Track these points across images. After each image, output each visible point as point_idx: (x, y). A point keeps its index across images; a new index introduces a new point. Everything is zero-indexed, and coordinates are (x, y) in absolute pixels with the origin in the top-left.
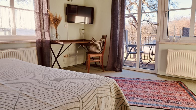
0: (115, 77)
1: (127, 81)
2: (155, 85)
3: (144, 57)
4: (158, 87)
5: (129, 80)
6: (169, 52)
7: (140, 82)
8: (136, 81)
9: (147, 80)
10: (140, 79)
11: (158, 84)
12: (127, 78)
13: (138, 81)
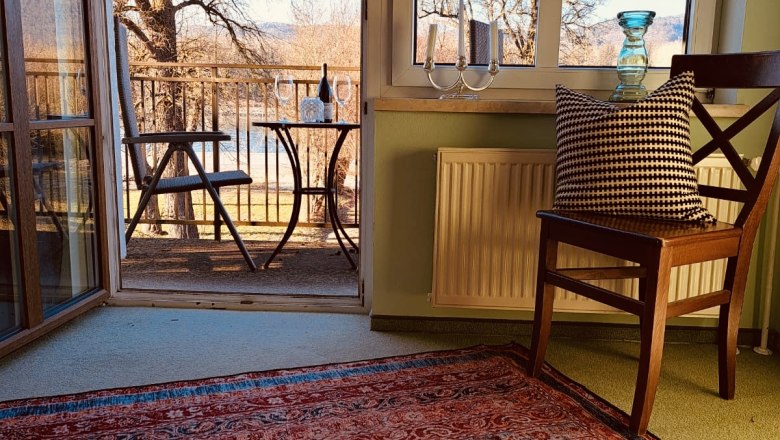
0: (79, 396)
1: (187, 413)
2: (392, 401)
3: (244, 209)
4: (421, 417)
5: (198, 399)
6: (446, 168)
7: (283, 397)
8: (256, 394)
9: (324, 366)
10: (274, 372)
11: (408, 386)
12: (181, 383)
13: (267, 390)
